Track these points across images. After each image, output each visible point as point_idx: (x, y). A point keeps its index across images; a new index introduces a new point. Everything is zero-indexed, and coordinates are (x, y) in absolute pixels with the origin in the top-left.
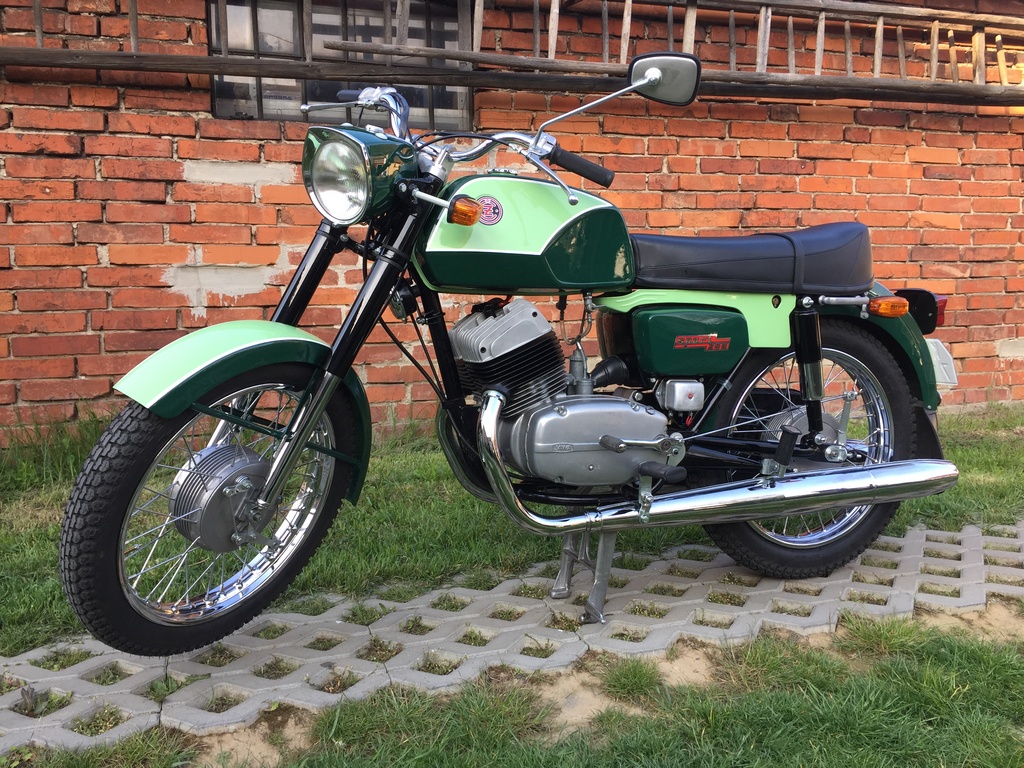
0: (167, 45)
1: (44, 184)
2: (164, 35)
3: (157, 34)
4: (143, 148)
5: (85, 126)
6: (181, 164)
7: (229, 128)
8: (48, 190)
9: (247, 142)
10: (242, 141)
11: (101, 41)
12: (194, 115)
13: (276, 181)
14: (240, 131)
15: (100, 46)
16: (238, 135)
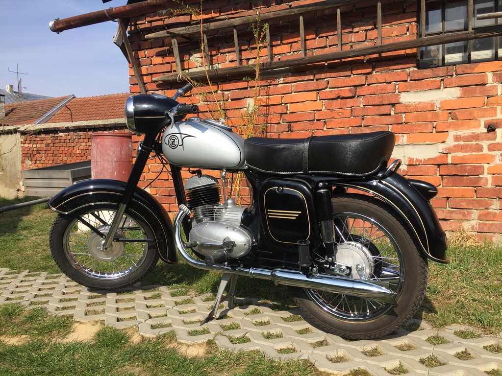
0: (396, 38)
1: (339, 111)
2: (395, 33)
3: (392, 33)
4: (382, 90)
5: (357, 83)
6: (399, 95)
7: (425, 73)
8: (340, 114)
9: (434, 79)
10: (431, 79)
11: (366, 43)
12: (407, 70)
13: (449, 97)
14: (431, 74)
15: (366, 45)
16: (429, 76)
